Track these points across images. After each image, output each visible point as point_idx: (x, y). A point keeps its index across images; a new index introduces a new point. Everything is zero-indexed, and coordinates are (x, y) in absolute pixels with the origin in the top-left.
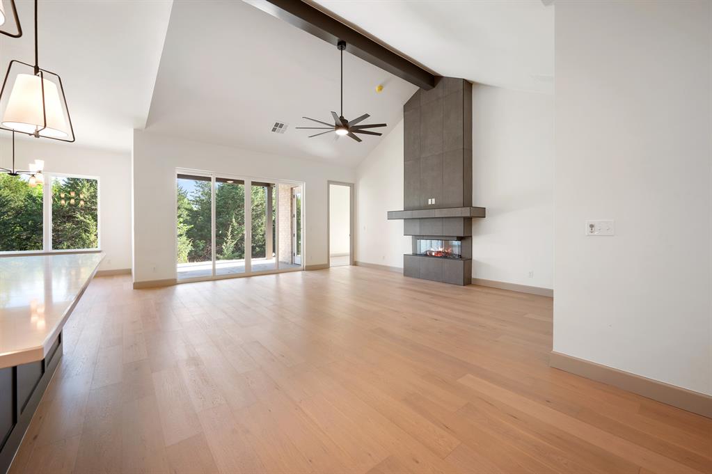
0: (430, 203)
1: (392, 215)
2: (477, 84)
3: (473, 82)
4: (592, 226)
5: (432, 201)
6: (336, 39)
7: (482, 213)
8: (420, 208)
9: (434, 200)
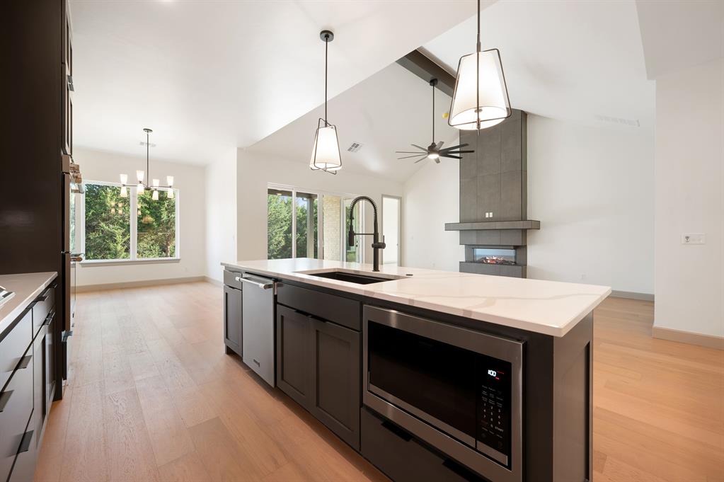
0: (487, 216)
1: (449, 227)
2: (531, 114)
3: (529, 113)
4: (687, 238)
5: (489, 215)
6: (430, 76)
7: (537, 225)
8: (476, 221)
9: (491, 214)
